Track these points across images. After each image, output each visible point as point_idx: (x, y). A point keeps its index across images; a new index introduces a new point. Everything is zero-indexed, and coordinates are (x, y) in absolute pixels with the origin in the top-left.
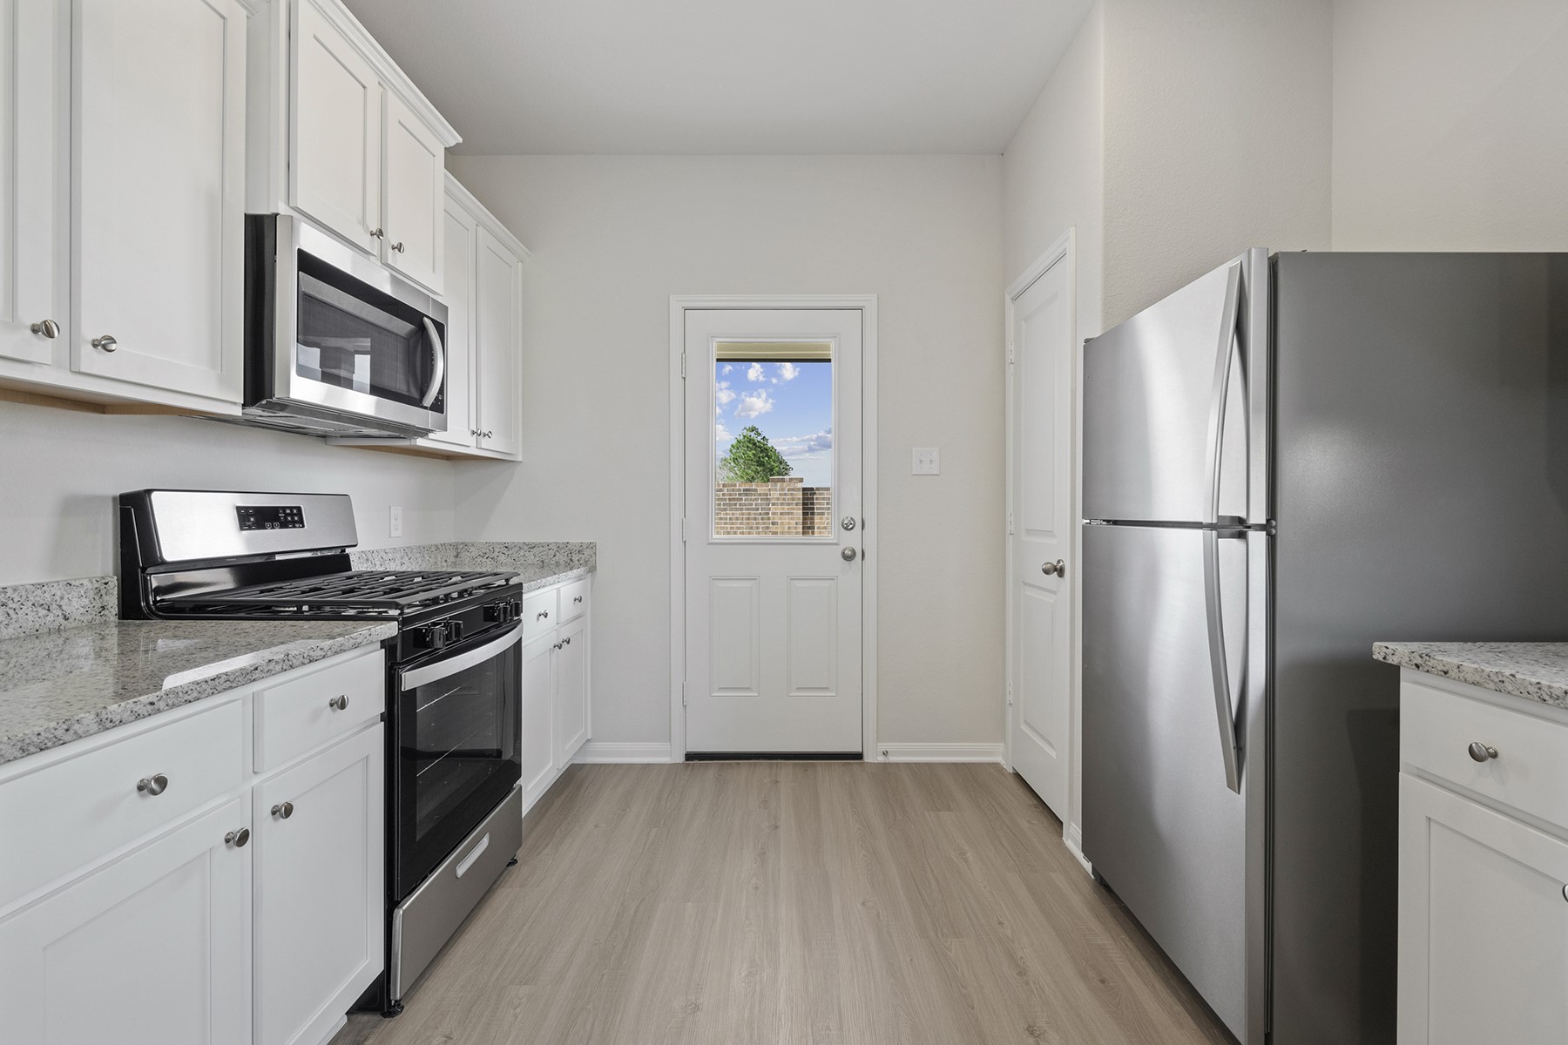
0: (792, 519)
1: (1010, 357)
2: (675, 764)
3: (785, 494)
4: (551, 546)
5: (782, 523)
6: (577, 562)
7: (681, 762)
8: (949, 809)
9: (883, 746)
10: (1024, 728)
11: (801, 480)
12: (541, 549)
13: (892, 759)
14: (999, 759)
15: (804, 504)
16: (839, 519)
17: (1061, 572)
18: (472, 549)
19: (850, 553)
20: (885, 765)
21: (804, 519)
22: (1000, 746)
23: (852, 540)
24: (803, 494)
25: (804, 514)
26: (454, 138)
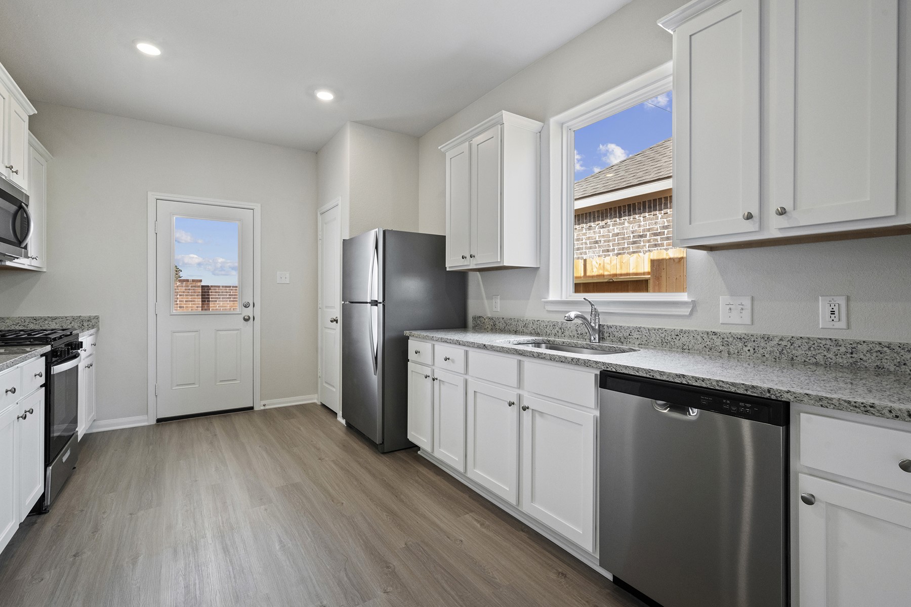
0: (194, 304)
1: (320, 237)
2: (151, 425)
3: (189, 289)
4: (67, 318)
5: (187, 307)
6: (87, 326)
7: (154, 423)
8: (293, 418)
9: (263, 402)
10: (325, 384)
11: (201, 281)
12: (61, 320)
13: (267, 407)
14: (315, 401)
15: (202, 295)
16: (242, 302)
17: (337, 321)
18: (8, 321)
19: (247, 318)
20: (264, 411)
21: (202, 304)
22: (316, 396)
23: (248, 312)
24: (202, 289)
25: (202, 301)
26: (33, 111)
